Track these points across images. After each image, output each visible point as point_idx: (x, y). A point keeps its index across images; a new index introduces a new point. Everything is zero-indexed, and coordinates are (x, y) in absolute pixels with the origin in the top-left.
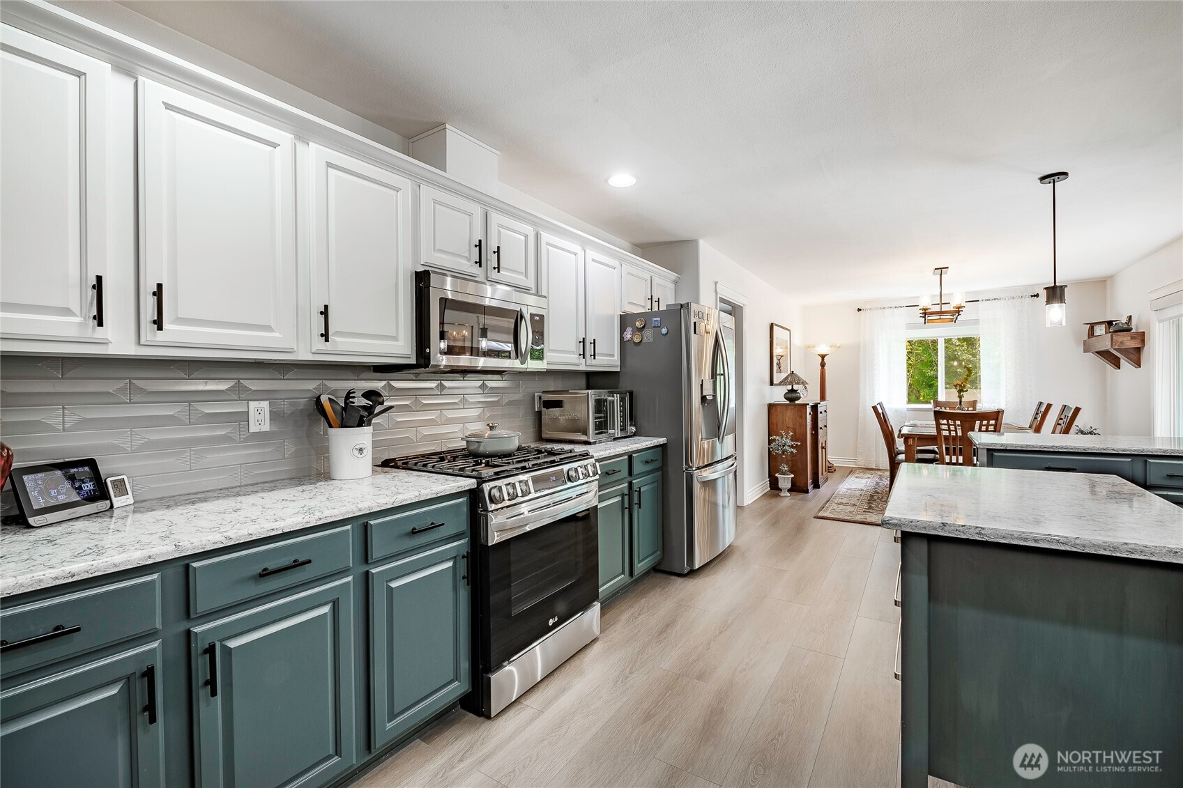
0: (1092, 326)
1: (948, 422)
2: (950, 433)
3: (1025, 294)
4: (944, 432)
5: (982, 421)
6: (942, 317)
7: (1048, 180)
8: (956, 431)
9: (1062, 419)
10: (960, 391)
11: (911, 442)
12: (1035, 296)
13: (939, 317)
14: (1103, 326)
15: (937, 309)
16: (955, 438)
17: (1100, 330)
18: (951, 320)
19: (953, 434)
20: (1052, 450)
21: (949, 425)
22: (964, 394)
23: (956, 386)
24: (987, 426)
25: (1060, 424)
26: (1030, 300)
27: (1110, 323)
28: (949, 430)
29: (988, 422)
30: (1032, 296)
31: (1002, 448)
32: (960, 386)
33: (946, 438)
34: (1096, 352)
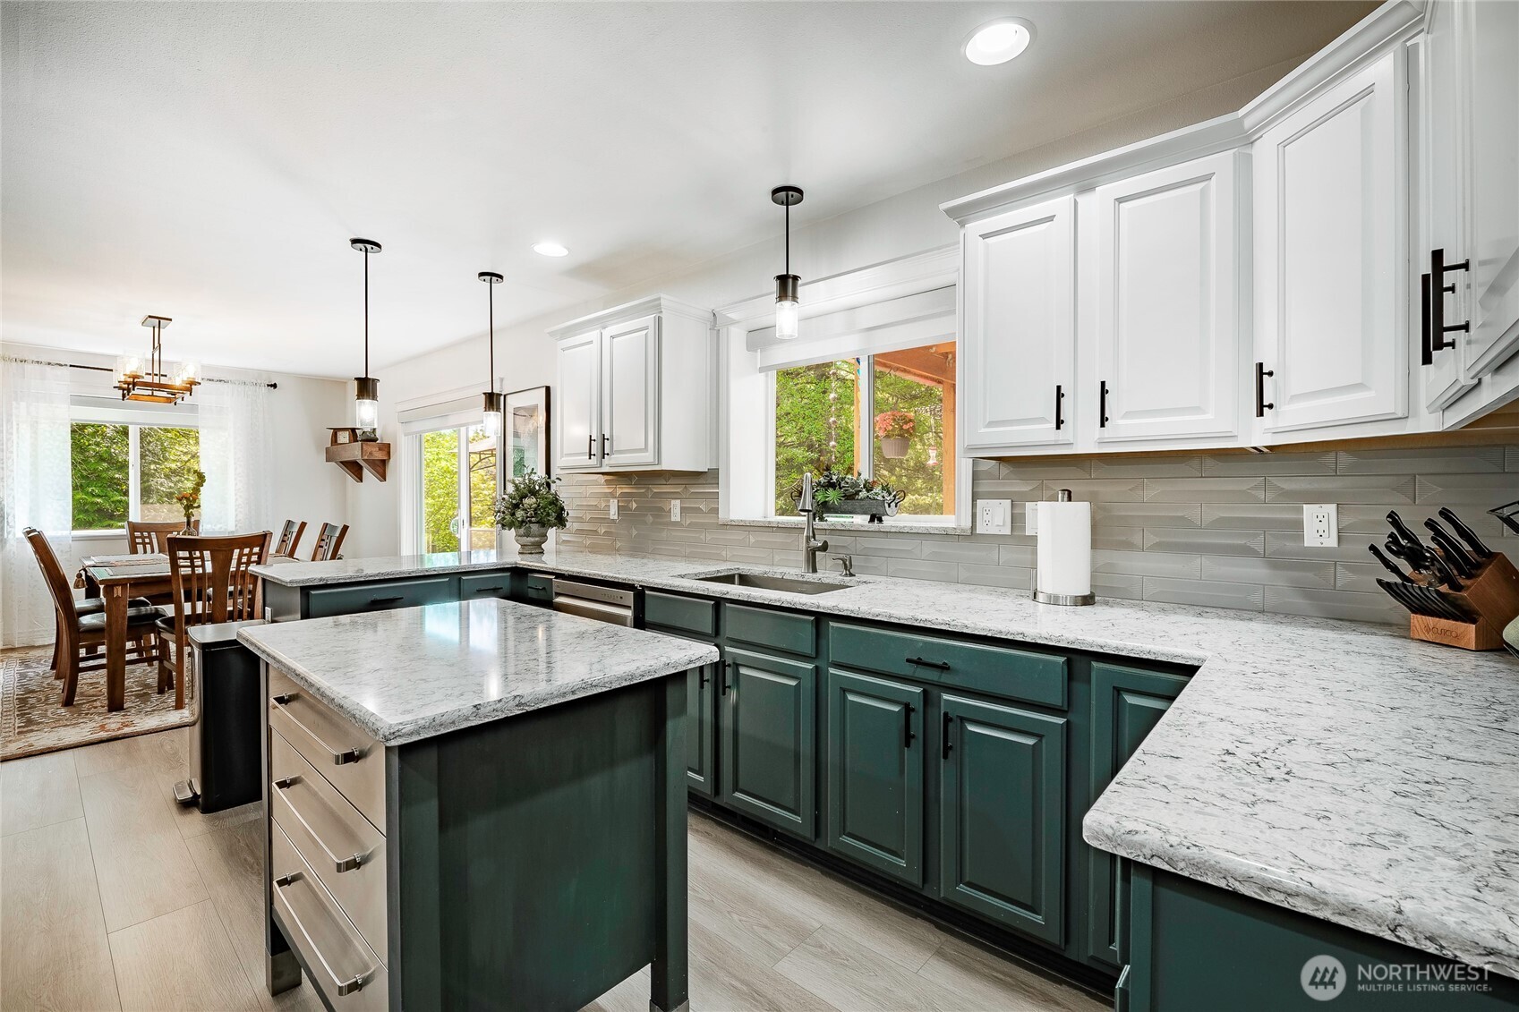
0: (336, 431)
1: (190, 554)
2: (193, 571)
3: (259, 382)
4: (182, 569)
5: (242, 549)
6: (155, 393)
7: (361, 246)
8: (203, 566)
9: (323, 540)
10: (188, 508)
11: (118, 591)
12: (271, 386)
13: (150, 393)
14: (347, 434)
15: (148, 379)
16: (201, 577)
17: (344, 437)
18: (169, 400)
19: (200, 571)
20: (377, 578)
21: (191, 559)
22: (194, 511)
23: (180, 500)
24: (249, 555)
25: (322, 547)
26: (265, 390)
27: (353, 430)
28: (193, 566)
29: (251, 550)
30: (268, 385)
31: (321, 583)
32: (187, 499)
33: (187, 579)
34: (341, 462)
